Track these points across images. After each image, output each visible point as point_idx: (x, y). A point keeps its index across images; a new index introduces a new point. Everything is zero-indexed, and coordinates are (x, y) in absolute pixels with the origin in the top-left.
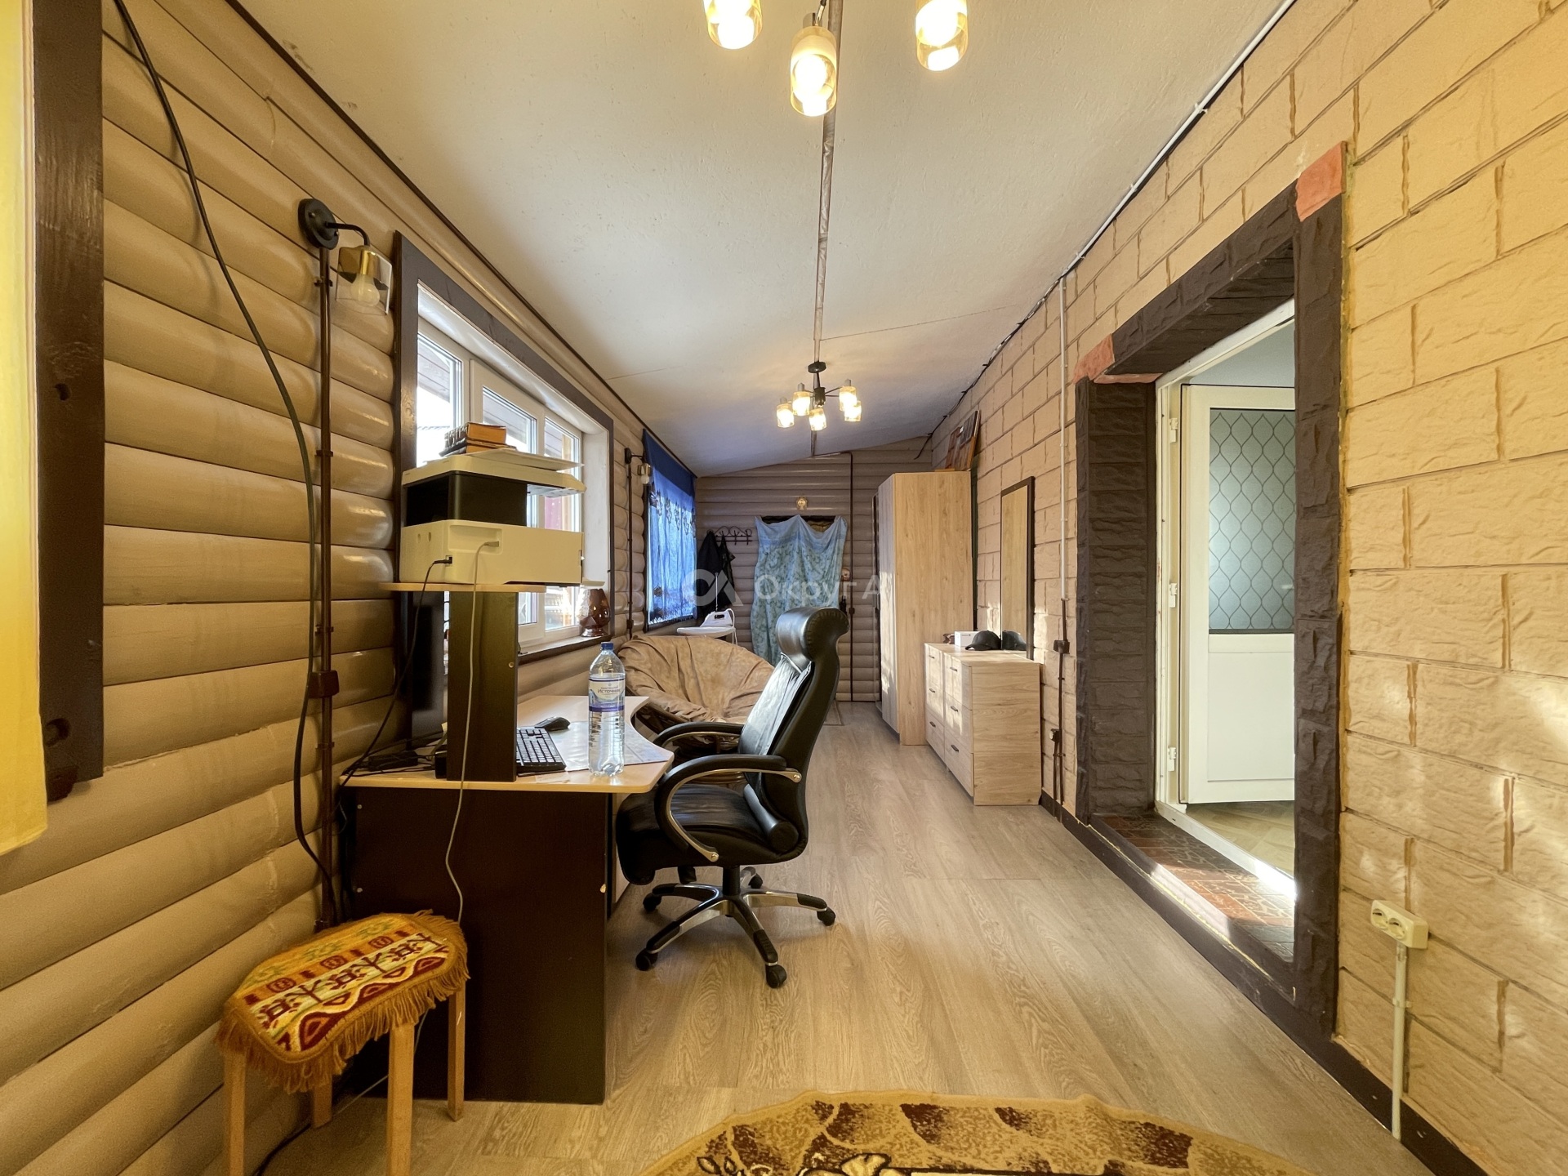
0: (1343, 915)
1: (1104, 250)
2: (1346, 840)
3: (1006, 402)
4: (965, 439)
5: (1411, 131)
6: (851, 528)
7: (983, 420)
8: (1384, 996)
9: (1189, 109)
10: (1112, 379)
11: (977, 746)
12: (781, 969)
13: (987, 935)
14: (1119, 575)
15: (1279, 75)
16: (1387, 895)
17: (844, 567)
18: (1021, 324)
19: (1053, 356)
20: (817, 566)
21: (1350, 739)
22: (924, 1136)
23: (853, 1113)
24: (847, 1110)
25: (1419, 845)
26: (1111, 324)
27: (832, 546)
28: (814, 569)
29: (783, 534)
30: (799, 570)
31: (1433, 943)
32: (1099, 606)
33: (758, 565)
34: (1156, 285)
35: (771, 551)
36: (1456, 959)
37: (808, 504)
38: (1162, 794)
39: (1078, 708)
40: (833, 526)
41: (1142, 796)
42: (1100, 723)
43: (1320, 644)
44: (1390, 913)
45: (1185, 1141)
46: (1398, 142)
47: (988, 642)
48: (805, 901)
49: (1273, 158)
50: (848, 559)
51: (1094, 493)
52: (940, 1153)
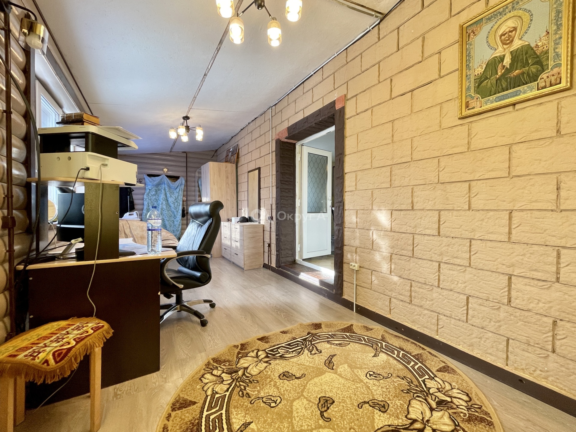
0: (344, 269)
1: (284, 103)
2: (345, 252)
3: (250, 142)
4: (233, 153)
5: (358, 96)
6: (186, 181)
7: (240, 147)
8: (352, 283)
9: (310, 72)
10: (286, 140)
11: (245, 251)
12: (206, 320)
13: (262, 299)
14: (287, 197)
15: (331, 73)
16: (353, 261)
17: (184, 196)
18: (256, 118)
19: (267, 130)
20: (172, 196)
21: (345, 229)
22: (265, 343)
23: (245, 345)
24: (242, 345)
25: (358, 248)
26: (286, 125)
27: (179, 188)
28: (171, 197)
29: (157, 182)
30: (164, 197)
31: (361, 269)
32: (282, 205)
33: (146, 194)
34: (300, 117)
35: (152, 188)
36: (364, 270)
37: (168, 171)
38: (297, 258)
39: (276, 235)
40: (179, 180)
41: (293, 258)
42: (283, 238)
43: (340, 208)
44: (353, 264)
45: (320, 324)
46: (355, 98)
47: (244, 220)
48: (206, 301)
49: (329, 93)
50: (185, 193)
51: (281, 173)
52: (270, 344)
